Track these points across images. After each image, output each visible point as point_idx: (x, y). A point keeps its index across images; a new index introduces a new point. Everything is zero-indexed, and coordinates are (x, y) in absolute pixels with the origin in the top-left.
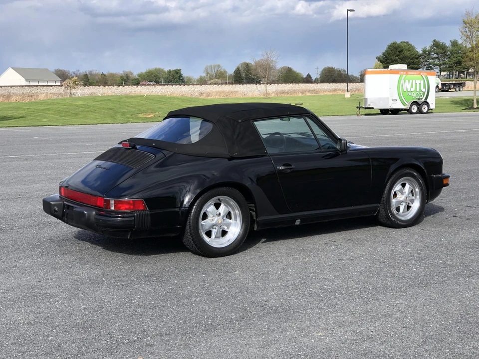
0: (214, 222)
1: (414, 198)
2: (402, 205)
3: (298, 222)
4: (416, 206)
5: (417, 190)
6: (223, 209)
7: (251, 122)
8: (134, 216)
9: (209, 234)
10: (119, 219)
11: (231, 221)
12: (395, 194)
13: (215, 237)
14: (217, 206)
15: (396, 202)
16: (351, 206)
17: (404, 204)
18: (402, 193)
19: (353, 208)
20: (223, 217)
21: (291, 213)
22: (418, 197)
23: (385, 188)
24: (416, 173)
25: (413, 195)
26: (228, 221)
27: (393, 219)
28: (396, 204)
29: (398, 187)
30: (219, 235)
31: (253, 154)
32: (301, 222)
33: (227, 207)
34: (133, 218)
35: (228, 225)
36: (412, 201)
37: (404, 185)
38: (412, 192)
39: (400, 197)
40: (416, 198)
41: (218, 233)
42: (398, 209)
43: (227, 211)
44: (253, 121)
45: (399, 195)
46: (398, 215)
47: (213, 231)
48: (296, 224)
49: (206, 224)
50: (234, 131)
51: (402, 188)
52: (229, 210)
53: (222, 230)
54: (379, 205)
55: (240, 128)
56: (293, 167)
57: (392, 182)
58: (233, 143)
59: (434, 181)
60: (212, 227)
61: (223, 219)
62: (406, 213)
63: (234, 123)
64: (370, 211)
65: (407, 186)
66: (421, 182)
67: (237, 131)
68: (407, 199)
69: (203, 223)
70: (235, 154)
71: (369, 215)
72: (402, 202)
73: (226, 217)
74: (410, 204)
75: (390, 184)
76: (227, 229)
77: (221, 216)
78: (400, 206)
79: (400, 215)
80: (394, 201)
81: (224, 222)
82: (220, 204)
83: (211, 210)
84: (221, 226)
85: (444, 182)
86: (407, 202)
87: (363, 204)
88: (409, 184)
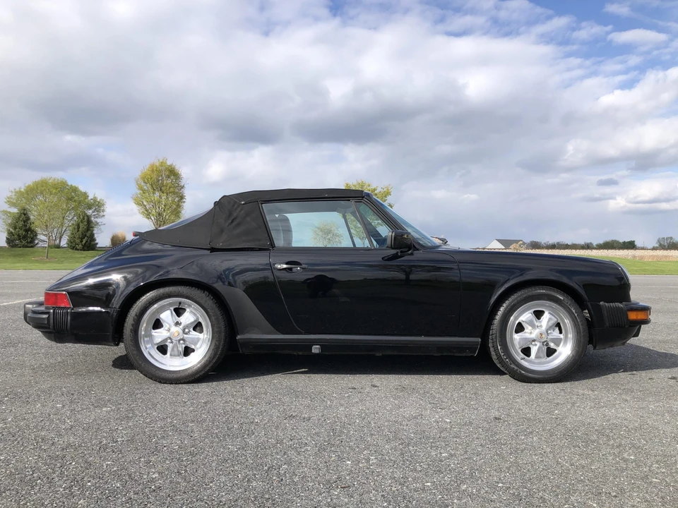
0: (170, 334)
1: (562, 336)
2: (536, 345)
3: (316, 349)
4: (565, 351)
5: (567, 321)
6: (188, 318)
7: (260, 205)
8: (48, 313)
9: (163, 349)
11: (201, 336)
12: (520, 328)
13: (171, 355)
14: (179, 312)
15: (521, 339)
16: (421, 336)
17: (538, 344)
18: (533, 326)
19: (423, 338)
20: (187, 327)
21: (301, 333)
22: (570, 336)
23: (496, 314)
24: (560, 294)
25: (561, 332)
27: (513, 366)
28: (519, 343)
29: (526, 316)
30: (176, 353)
31: (247, 245)
32: (323, 347)
33: (195, 315)
34: (45, 316)
35: (196, 341)
36: (557, 342)
37: (538, 314)
38: (558, 325)
39: (530, 333)
40: (566, 337)
41: (175, 349)
42: (527, 351)
43: (195, 321)
44: (262, 204)
45: (528, 329)
46: (526, 361)
47: (170, 346)
48: (313, 351)
49: (159, 335)
50: (230, 214)
51: (533, 317)
52: (198, 318)
53: (184, 346)
54: (480, 340)
55: (240, 212)
56: (303, 266)
57: (507, 307)
58: (222, 231)
59: (605, 313)
60: (166, 340)
61: (184, 330)
62: (543, 360)
63: (234, 206)
64: (460, 347)
65: (546, 316)
66: (574, 311)
67: (235, 215)
68: (543, 336)
69: (153, 334)
70: (220, 245)
71: (464, 355)
72: (534, 341)
73: (192, 329)
74: (552, 345)
75: (506, 309)
76: (193, 347)
77: (181, 327)
78: (531, 346)
79: (530, 362)
80: (517, 337)
81: (185, 336)
82: (185, 310)
83: (167, 316)
84: (179, 340)
85: (633, 316)
86: (543, 342)
87: (446, 335)
88: (550, 313)
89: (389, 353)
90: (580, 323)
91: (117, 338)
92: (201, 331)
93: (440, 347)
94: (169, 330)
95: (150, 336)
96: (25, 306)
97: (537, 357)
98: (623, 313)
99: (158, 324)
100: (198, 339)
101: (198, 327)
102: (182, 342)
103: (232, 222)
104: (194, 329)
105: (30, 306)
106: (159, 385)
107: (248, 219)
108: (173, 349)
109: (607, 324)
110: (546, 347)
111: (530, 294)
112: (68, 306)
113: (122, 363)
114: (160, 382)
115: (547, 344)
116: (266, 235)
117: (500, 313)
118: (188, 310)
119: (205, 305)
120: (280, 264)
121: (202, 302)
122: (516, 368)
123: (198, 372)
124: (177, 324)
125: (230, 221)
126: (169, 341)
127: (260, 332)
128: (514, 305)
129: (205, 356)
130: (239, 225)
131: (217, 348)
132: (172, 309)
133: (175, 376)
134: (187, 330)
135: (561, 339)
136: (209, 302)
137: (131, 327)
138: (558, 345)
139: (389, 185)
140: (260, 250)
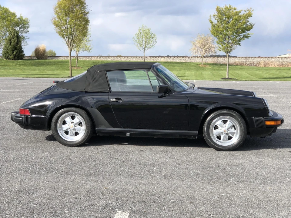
0: (69, 127)
1: (235, 131)
3: (128, 135)
6: (76, 120)
9: (67, 133)
12: (216, 127)
13: (70, 135)
14: (73, 118)
15: (217, 132)
16: (172, 130)
17: (224, 135)
18: (222, 127)
21: (121, 128)
22: (239, 131)
24: (234, 113)
25: (235, 129)
26: (79, 127)
27: (212, 143)
28: (215, 134)
29: (218, 122)
30: (72, 135)
31: (100, 90)
32: (131, 134)
33: (79, 119)
34: (21, 118)
35: (79, 130)
36: (233, 134)
37: (225, 122)
38: (234, 126)
39: (220, 130)
40: (237, 132)
41: (72, 133)
42: (219, 138)
43: (79, 122)
44: (106, 72)
45: (220, 128)
46: (219, 141)
47: (69, 132)
48: (127, 135)
49: (65, 127)
51: (223, 124)
52: (80, 121)
53: (75, 132)
54: (198, 132)
55: (97, 75)
56: (122, 100)
58: (90, 84)
59: (255, 121)
60: (68, 129)
61: (75, 125)
62: (226, 141)
63: (95, 73)
64: (189, 135)
65: (228, 123)
66: (240, 121)
67: (95, 77)
68: (226, 131)
70: (89, 90)
71: (191, 138)
72: (222, 133)
73: (78, 125)
74: (231, 135)
76: (78, 132)
77: (74, 124)
78: (221, 135)
79: (221, 142)
80: (214, 131)
81: (75, 127)
82: (75, 117)
83: (68, 120)
84: (73, 129)
85: (268, 123)
86: (226, 134)
87: (183, 130)
88: (230, 121)
89: (159, 137)
90: (242, 126)
91: (49, 128)
92: (82, 126)
93: (181, 135)
94: (69, 125)
95: (62, 127)
96: (11, 114)
97: (223, 140)
98: (263, 122)
99: (64, 123)
100: (81, 129)
101: (80, 124)
102: (74, 130)
103: (94, 80)
104: (79, 125)
105: (14, 114)
106: (65, 147)
107: (101, 79)
108: (71, 133)
109: (256, 126)
110: (228, 136)
111: (220, 113)
112: (29, 115)
113: (51, 138)
114: (66, 146)
116: (108, 86)
118: (76, 117)
119: (83, 116)
120: (112, 99)
121: (82, 114)
123: (80, 142)
124: (72, 123)
126: (69, 129)
127: (105, 127)
128: (213, 118)
129: (83, 136)
130: (96, 81)
131: (88, 133)
132: (70, 116)
133: (72, 143)
134: (76, 125)
135: (235, 133)
136: (84, 114)
137: (54, 124)
138: (233, 135)
139: (251, 8)
140: (105, 92)
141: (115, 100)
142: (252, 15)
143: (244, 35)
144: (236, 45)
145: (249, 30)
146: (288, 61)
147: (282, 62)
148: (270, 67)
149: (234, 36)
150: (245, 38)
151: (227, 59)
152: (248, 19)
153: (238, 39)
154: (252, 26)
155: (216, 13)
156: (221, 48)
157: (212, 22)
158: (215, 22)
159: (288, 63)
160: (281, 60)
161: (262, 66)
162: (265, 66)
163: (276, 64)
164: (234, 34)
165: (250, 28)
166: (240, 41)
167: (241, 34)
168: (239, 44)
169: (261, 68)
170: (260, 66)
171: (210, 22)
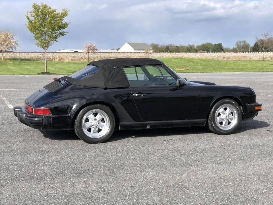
0: (92, 124)
1: (233, 117)
2: (224, 121)
3: (148, 127)
4: (234, 122)
5: (235, 112)
6: (99, 117)
7: (122, 69)
8: (43, 118)
9: (89, 130)
10: (36, 119)
12: (219, 115)
13: (93, 132)
14: (95, 115)
15: (220, 119)
16: (186, 119)
17: (225, 120)
18: (224, 114)
19: (187, 121)
20: (99, 121)
21: (143, 121)
22: (236, 117)
23: (211, 110)
24: (234, 102)
25: (233, 116)
26: (102, 123)
27: (217, 129)
28: (219, 120)
29: (221, 110)
30: (95, 131)
31: (120, 86)
32: (151, 127)
33: (101, 116)
35: (102, 126)
36: (232, 119)
37: (225, 109)
38: (232, 113)
39: (223, 116)
40: (235, 117)
41: (95, 130)
42: (221, 123)
44: (123, 68)
45: (222, 115)
46: (221, 127)
47: (93, 129)
49: (88, 125)
50: (110, 73)
51: (224, 111)
52: (103, 117)
53: (97, 128)
54: (206, 120)
55: (114, 72)
56: (144, 94)
57: (215, 107)
58: (108, 80)
59: (248, 108)
60: (91, 126)
61: (98, 122)
62: (227, 126)
63: (111, 69)
64: (199, 123)
65: (228, 110)
66: (238, 107)
67: (112, 73)
68: (227, 117)
69: (85, 124)
70: (109, 86)
71: (200, 126)
72: (224, 119)
73: (100, 122)
74: (230, 120)
75: (215, 108)
76: (101, 128)
78: (223, 121)
79: (223, 127)
80: (218, 118)
81: (98, 124)
82: (97, 114)
83: (91, 117)
84: (96, 126)
85: (257, 108)
87: (194, 119)
88: (229, 109)
89: (174, 127)
90: (240, 112)
92: (104, 122)
93: (192, 123)
97: (225, 125)
98: (254, 107)
99: (87, 120)
100: (104, 125)
101: (103, 120)
107: (118, 75)
109: (248, 112)
111: (223, 102)
112: (50, 114)
115: (229, 120)
116: (127, 82)
117: (213, 109)
118: (99, 114)
119: (107, 112)
120: (135, 94)
121: (106, 110)
122: (218, 130)
123: (105, 138)
124: (95, 119)
125: (111, 76)
127: (128, 121)
128: (218, 106)
130: (115, 77)
132: (93, 114)
133: (97, 140)
135: (233, 118)
138: (232, 121)
139: (67, 9)
140: (126, 88)
141: (137, 95)
142: (68, 15)
143: (60, 32)
144: (53, 42)
145: (64, 29)
146: (79, 56)
147: (74, 57)
148: (64, 61)
149: (51, 33)
150: (61, 35)
151: (45, 55)
152: (64, 18)
153: (54, 35)
154: (67, 25)
155: (33, 10)
156: (39, 44)
157: (28, 18)
158: (32, 19)
159: (80, 58)
160: (73, 55)
161: (57, 60)
162: (60, 61)
163: (70, 58)
164: (51, 31)
165: (65, 26)
166: (56, 37)
167: (57, 31)
168: (56, 41)
169: (56, 62)
170: (56, 60)
171: (27, 18)
